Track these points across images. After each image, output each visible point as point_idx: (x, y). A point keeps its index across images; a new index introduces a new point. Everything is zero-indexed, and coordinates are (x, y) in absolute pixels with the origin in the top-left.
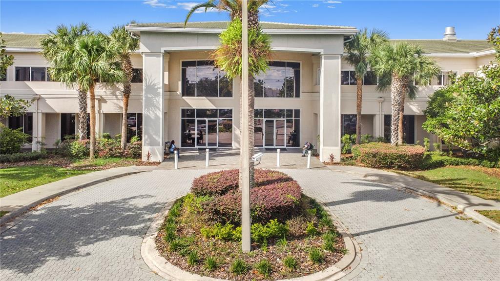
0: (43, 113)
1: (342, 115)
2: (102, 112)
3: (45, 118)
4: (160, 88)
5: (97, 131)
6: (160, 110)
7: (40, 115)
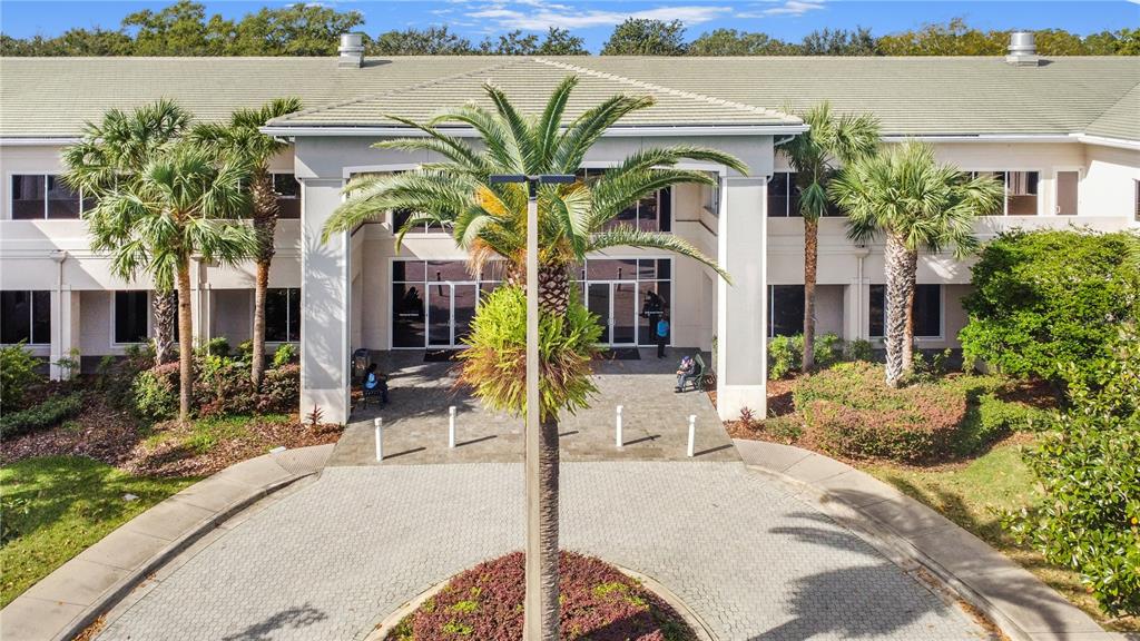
0: (73, 292)
1: (769, 287)
2: (207, 286)
3: (78, 304)
4: (340, 258)
5: (196, 332)
6: (341, 308)
7: (68, 297)
